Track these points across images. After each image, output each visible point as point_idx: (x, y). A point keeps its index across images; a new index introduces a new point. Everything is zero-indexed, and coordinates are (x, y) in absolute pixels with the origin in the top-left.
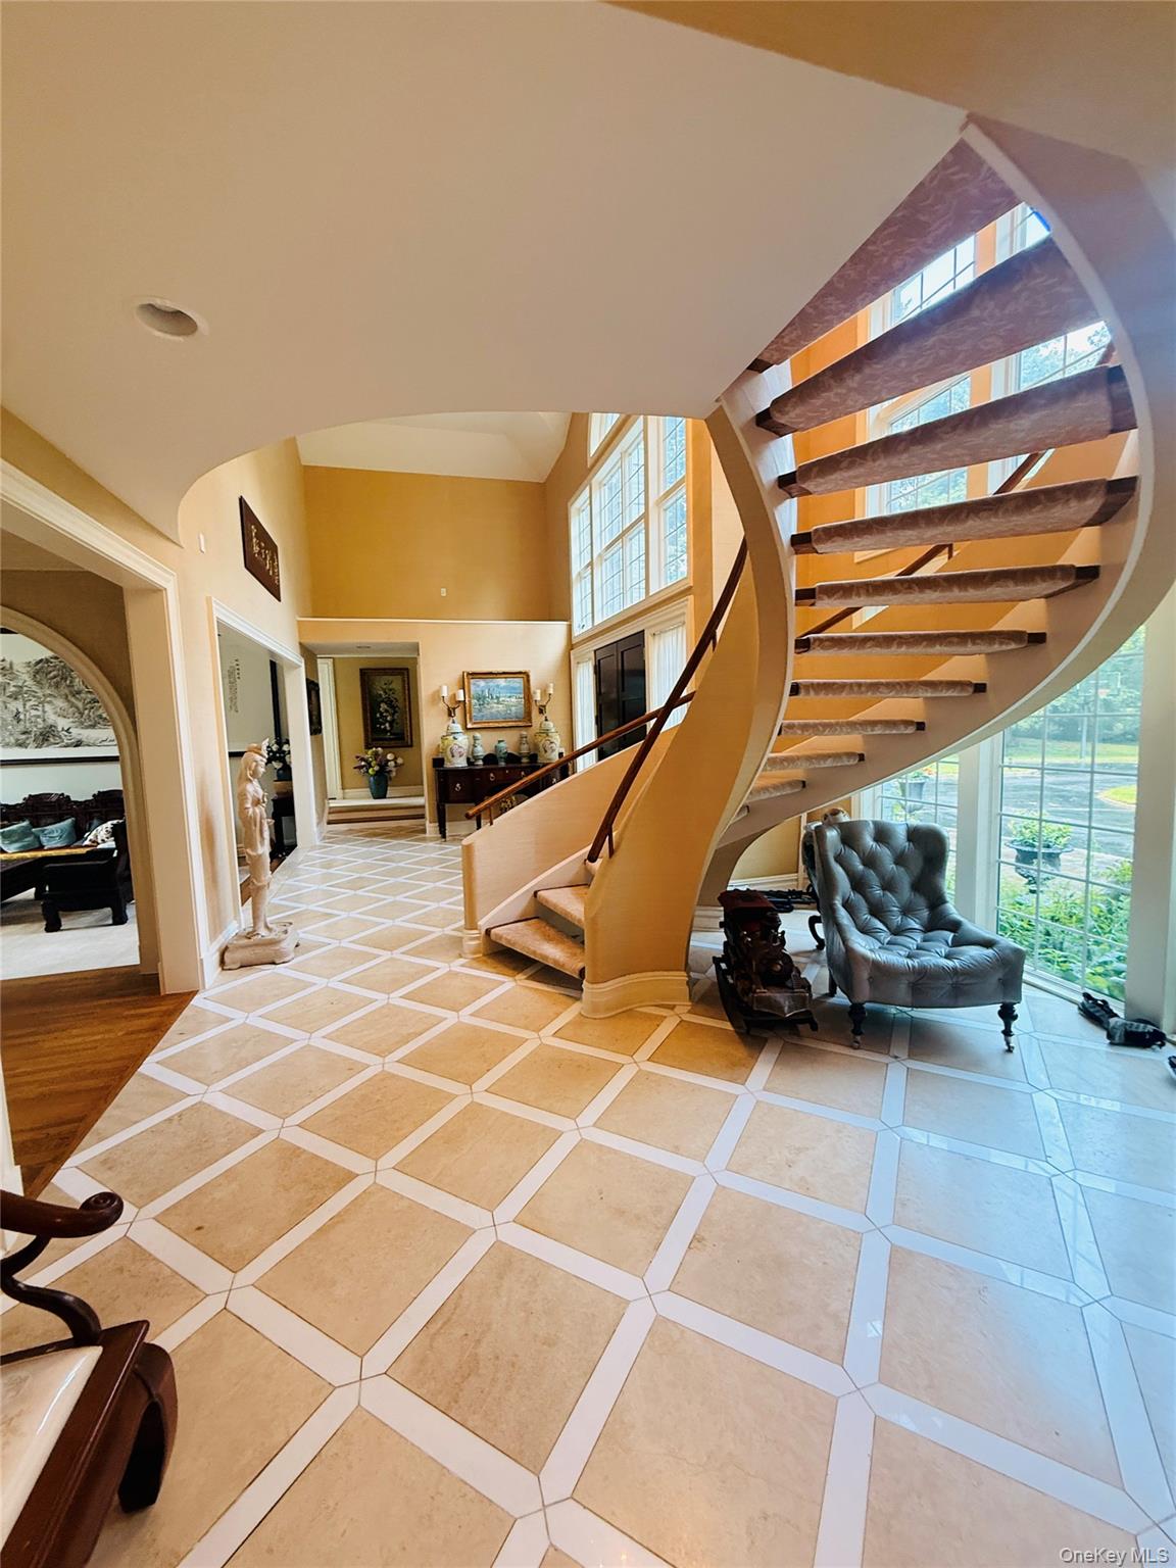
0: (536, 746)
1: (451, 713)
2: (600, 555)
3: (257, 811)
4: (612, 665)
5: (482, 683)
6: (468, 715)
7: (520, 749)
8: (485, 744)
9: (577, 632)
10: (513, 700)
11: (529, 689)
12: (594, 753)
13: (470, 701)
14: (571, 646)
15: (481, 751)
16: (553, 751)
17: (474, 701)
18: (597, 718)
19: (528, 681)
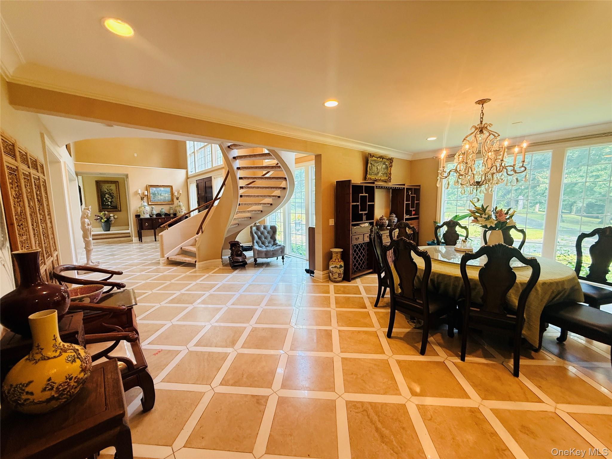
0: (176, 211)
1: (142, 199)
2: (197, 150)
3: (89, 227)
4: (202, 185)
5: (154, 189)
6: (149, 200)
7: (170, 212)
8: (157, 210)
9: (189, 173)
10: (167, 195)
11: (173, 192)
12: (197, 211)
13: (150, 195)
14: (187, 178)
15: (155, 212)
16: (182, 212)
17: (151, 195)
18: (198, 201)
19: (172, 189)
